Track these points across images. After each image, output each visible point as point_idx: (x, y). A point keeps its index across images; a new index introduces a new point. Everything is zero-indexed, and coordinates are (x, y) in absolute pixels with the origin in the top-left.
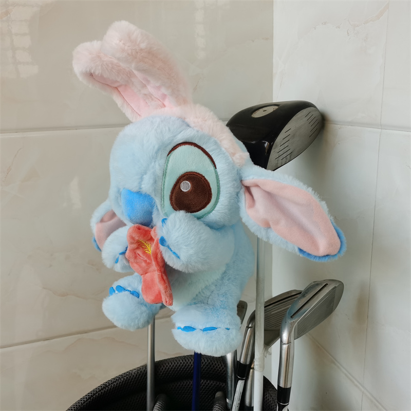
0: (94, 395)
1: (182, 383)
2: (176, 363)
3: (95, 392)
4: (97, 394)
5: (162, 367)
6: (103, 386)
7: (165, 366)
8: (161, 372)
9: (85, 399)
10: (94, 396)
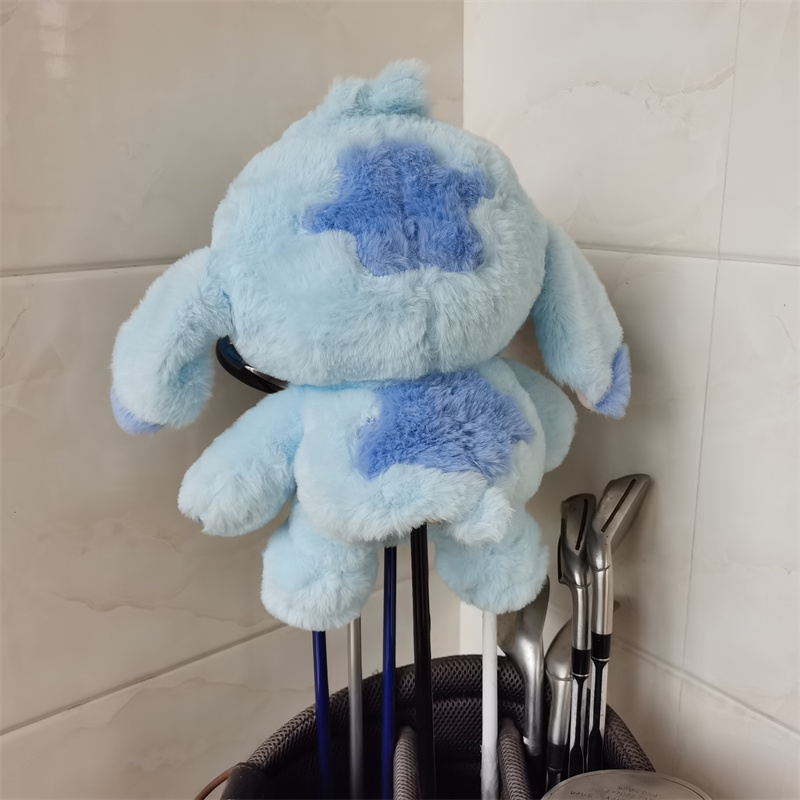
0: (294, 729)
3: (295, 725)
4: (299, 728)
5: (408, 677)
6: (307, 714)
8: (406, 686)
9: (280, 738)
10: (295, 732)
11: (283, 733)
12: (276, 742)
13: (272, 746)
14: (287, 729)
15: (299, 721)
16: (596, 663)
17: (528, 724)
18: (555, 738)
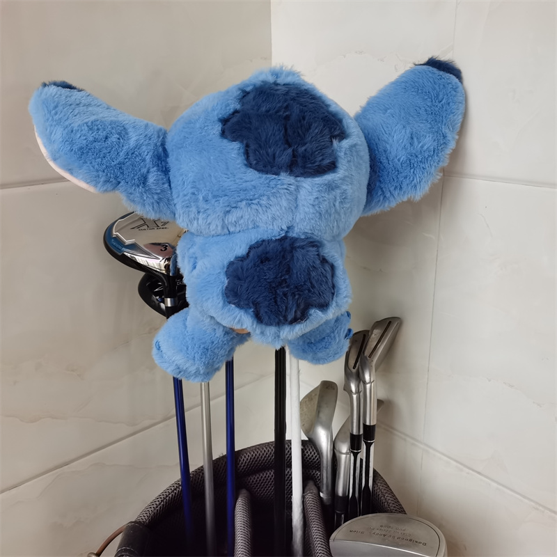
1: (265, 474)
2: (259, 452)
3: (167, 494)
4: (170, 496)
5: (243, 457)
6: (175, 486)
7: (247, 457)
8: (242, 463)
9: (158, 503)
10: (168, 498)
11: (160, 500)
12: (155, 506)
13: (152, 509)
14: (162, 497)
15: (170, 491)
16: (366, 443)
17: (323, 484)
18: (340, 492)
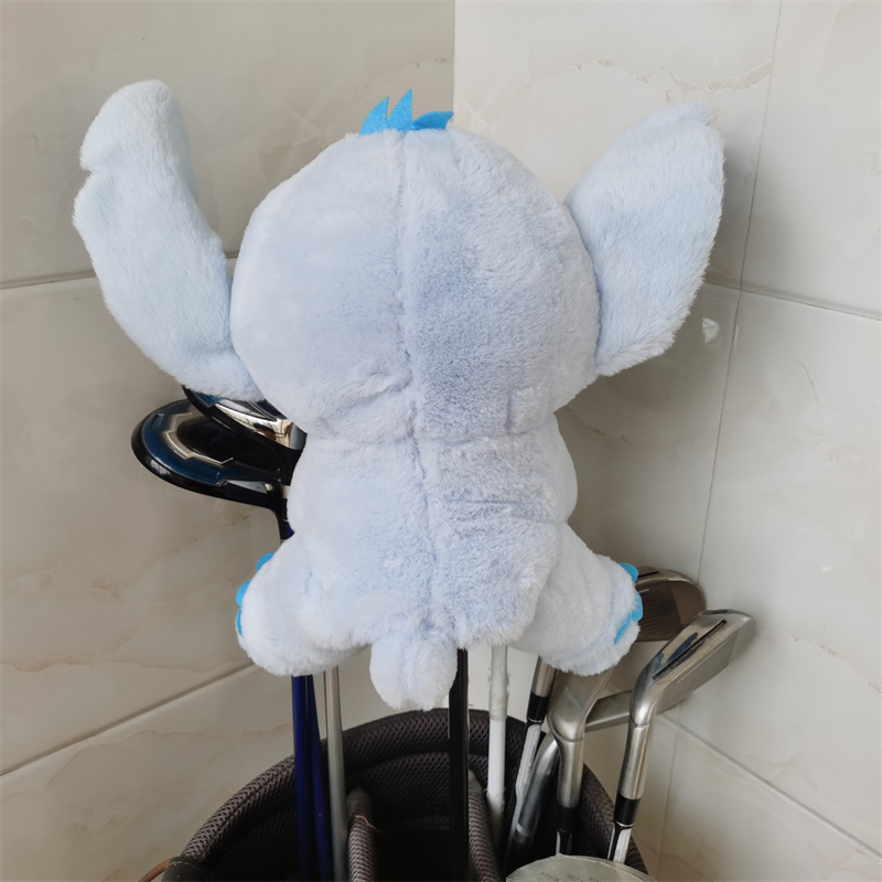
2: (387, 731)
5: (361, 740)
11: (223, 817)
12: (216, 828)
13: (212, 833)
14: (227, 811)
15: (240, 801)
